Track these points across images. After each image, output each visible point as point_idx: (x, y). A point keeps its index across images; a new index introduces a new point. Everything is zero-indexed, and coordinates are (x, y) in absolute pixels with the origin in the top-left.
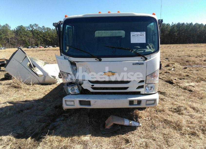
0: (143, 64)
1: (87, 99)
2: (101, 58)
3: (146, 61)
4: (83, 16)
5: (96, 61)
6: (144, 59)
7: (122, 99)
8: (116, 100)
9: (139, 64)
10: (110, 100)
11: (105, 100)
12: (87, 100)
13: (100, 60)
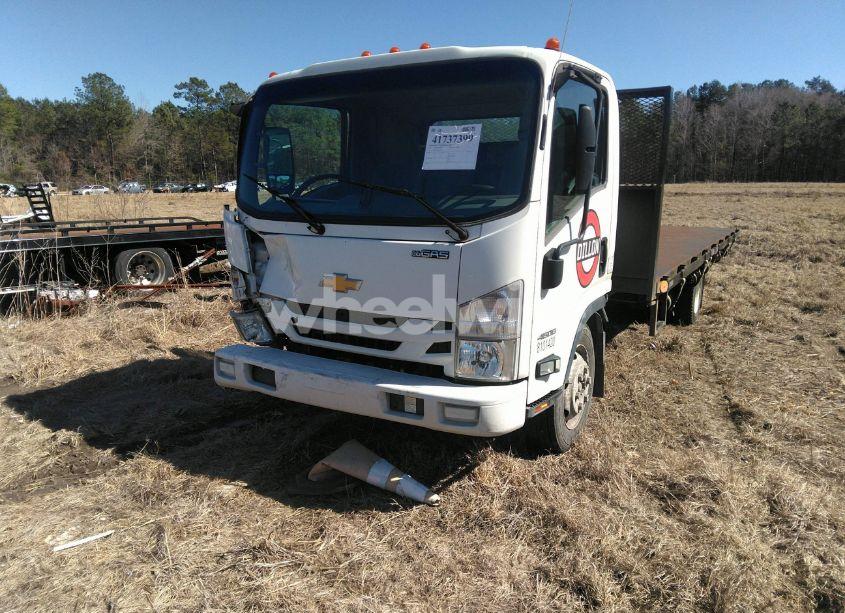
0: (445, 255)
1: (266, 362)
2: (325, 225)
3: (461, 244)
4: (301, 73)
5: (309, 233)
6: (456, 236)
7: (359, 380)
8: (341, 380)
9: (433, 257)
10: (325, 378)
11: (312, 375)
12: (265, 366)
13: (321, 231)
